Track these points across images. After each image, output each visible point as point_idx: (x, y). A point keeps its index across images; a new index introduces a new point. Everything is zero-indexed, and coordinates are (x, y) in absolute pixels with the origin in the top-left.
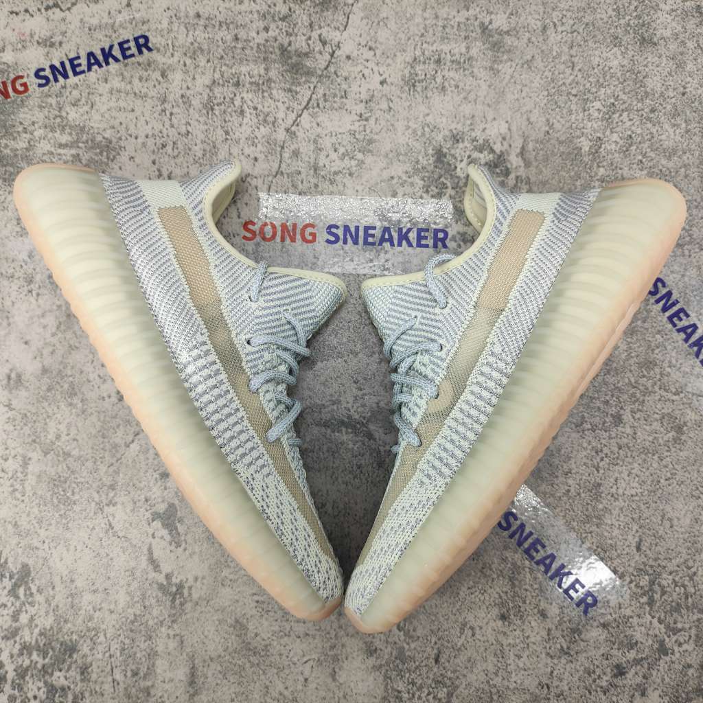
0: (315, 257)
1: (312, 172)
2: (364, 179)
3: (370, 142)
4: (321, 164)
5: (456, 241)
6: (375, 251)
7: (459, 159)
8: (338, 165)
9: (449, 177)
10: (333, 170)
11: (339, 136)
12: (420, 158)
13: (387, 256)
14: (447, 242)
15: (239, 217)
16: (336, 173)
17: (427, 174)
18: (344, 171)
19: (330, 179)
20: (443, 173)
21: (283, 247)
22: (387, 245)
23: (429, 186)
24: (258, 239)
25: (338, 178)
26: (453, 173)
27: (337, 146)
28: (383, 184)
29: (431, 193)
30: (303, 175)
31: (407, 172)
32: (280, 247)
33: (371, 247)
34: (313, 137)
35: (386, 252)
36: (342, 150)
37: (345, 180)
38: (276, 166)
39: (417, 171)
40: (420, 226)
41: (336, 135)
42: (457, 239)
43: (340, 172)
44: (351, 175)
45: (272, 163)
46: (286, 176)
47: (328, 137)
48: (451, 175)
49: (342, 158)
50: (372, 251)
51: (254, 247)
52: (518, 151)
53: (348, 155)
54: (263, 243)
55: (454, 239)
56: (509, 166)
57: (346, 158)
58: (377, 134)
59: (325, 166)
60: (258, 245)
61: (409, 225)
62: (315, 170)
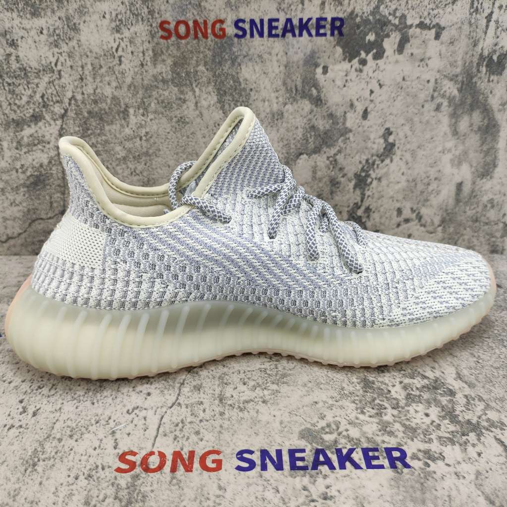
0: (220, 488)
1: (217, 402)
2: (281, 406)
3: (284, 376)
4: (228, 395)
5: (419, 460)
6: (308, 476)
7: (390, 384)
8: (248, 394)
9: (385, 399)
10: (242, 399)
11: (248, 373)
12: (344, 385)
13: (328, 481)
14: (408, 460)
15: (115, 448)
16: (247, 402)
17: (356, 398)
18: (256, 400)
19: (239, 407)
20: (375, 396)
21: (173, 478)
22: (324, 469)
23: (364, 408)
24: (138, 470)
25: (250, 405)
26: (388, 396)
27: (246, 380)
28: (305, 408)
29: (368, 414)
30: (206, 405)
31: (332, 398)
32: (169, 479)
33: (302, 472)
34: (218, 375)
35: (325, 477)
36: (252, 383)
37: (257, 407)
38: (174, 399)
39: (343, 396)
40: (365, 445)
41: (245, 372)
42: (421, 457)
43: (252, 400)
44: (264, 402)
45: (167, 397)
46: (184, 407)
47: (236, 374)
48: (386, 397)
49: (254, 388)
50: (304, 476)
51: (129, 480)
52: (454, 376)
53: (259, 386)
54: (144, 475)
55: (415, 457)
56: (451, 387)
57: (258, 389)
58: (290, 370)
59: (232, 396)
60: (137, 477)
61: (349, 447)
62: (221, 400)
